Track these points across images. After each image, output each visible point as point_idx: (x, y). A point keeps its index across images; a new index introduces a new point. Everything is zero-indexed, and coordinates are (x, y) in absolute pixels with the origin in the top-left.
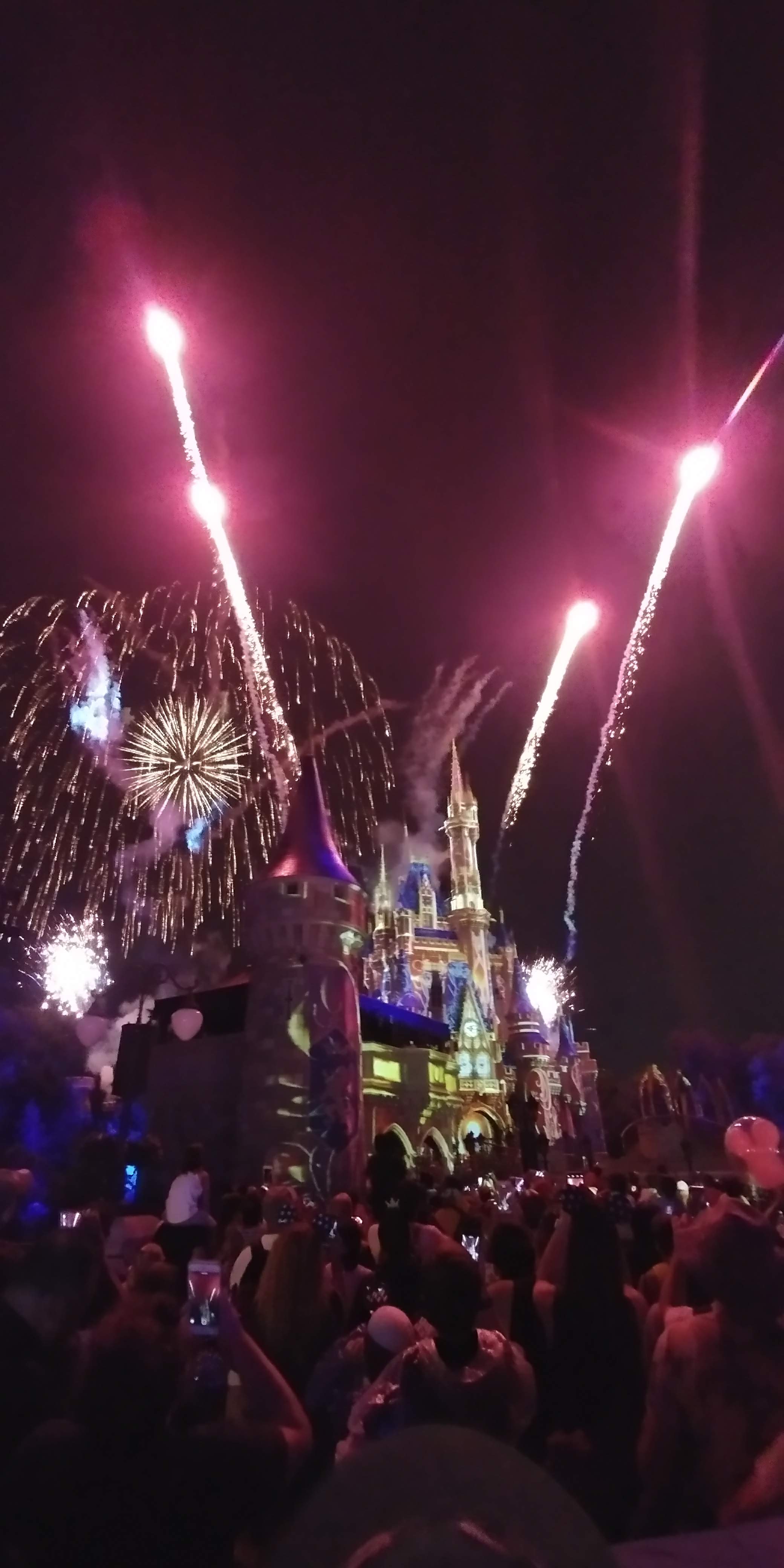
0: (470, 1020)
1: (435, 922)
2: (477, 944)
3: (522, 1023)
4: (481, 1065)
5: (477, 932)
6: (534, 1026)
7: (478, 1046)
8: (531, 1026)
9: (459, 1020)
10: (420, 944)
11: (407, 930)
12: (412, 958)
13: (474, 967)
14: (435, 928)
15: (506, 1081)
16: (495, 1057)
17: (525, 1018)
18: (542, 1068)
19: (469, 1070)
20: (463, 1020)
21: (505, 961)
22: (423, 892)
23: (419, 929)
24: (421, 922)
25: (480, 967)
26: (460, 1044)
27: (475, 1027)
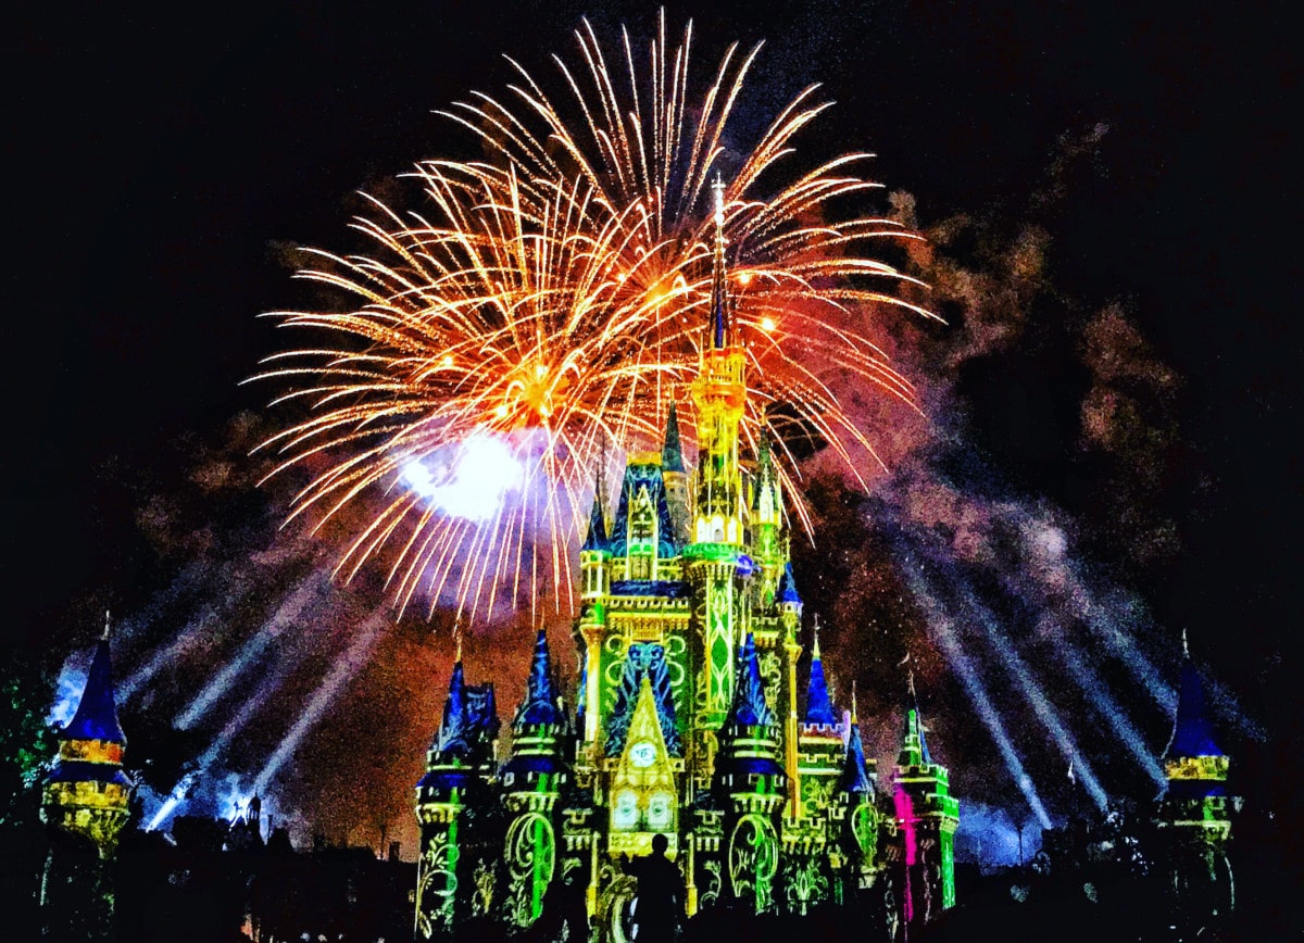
0: (640, 739)
2: (719, 602)
3: (738, 742)
4: (658, 811)
5: (720, 585)
6: (761, 748)
7: (652, 781)
8: (754, 746)
9: (624, 741)
10: (621, 608)
11: (594, 588)
12: (604, 634)
13: (709, 643)
14: (654, 578)
15: (696, 835)
16: (682, 799)
17: (743, 735)
18: (764, 815)
19: (633, 818)
20: (630, 740)
21: (781, 627)
22: (636, 516)
23: (622, 583)
24: (626, 570)
25: (720, 643)
26: (619, 779)
27: (651, 749)
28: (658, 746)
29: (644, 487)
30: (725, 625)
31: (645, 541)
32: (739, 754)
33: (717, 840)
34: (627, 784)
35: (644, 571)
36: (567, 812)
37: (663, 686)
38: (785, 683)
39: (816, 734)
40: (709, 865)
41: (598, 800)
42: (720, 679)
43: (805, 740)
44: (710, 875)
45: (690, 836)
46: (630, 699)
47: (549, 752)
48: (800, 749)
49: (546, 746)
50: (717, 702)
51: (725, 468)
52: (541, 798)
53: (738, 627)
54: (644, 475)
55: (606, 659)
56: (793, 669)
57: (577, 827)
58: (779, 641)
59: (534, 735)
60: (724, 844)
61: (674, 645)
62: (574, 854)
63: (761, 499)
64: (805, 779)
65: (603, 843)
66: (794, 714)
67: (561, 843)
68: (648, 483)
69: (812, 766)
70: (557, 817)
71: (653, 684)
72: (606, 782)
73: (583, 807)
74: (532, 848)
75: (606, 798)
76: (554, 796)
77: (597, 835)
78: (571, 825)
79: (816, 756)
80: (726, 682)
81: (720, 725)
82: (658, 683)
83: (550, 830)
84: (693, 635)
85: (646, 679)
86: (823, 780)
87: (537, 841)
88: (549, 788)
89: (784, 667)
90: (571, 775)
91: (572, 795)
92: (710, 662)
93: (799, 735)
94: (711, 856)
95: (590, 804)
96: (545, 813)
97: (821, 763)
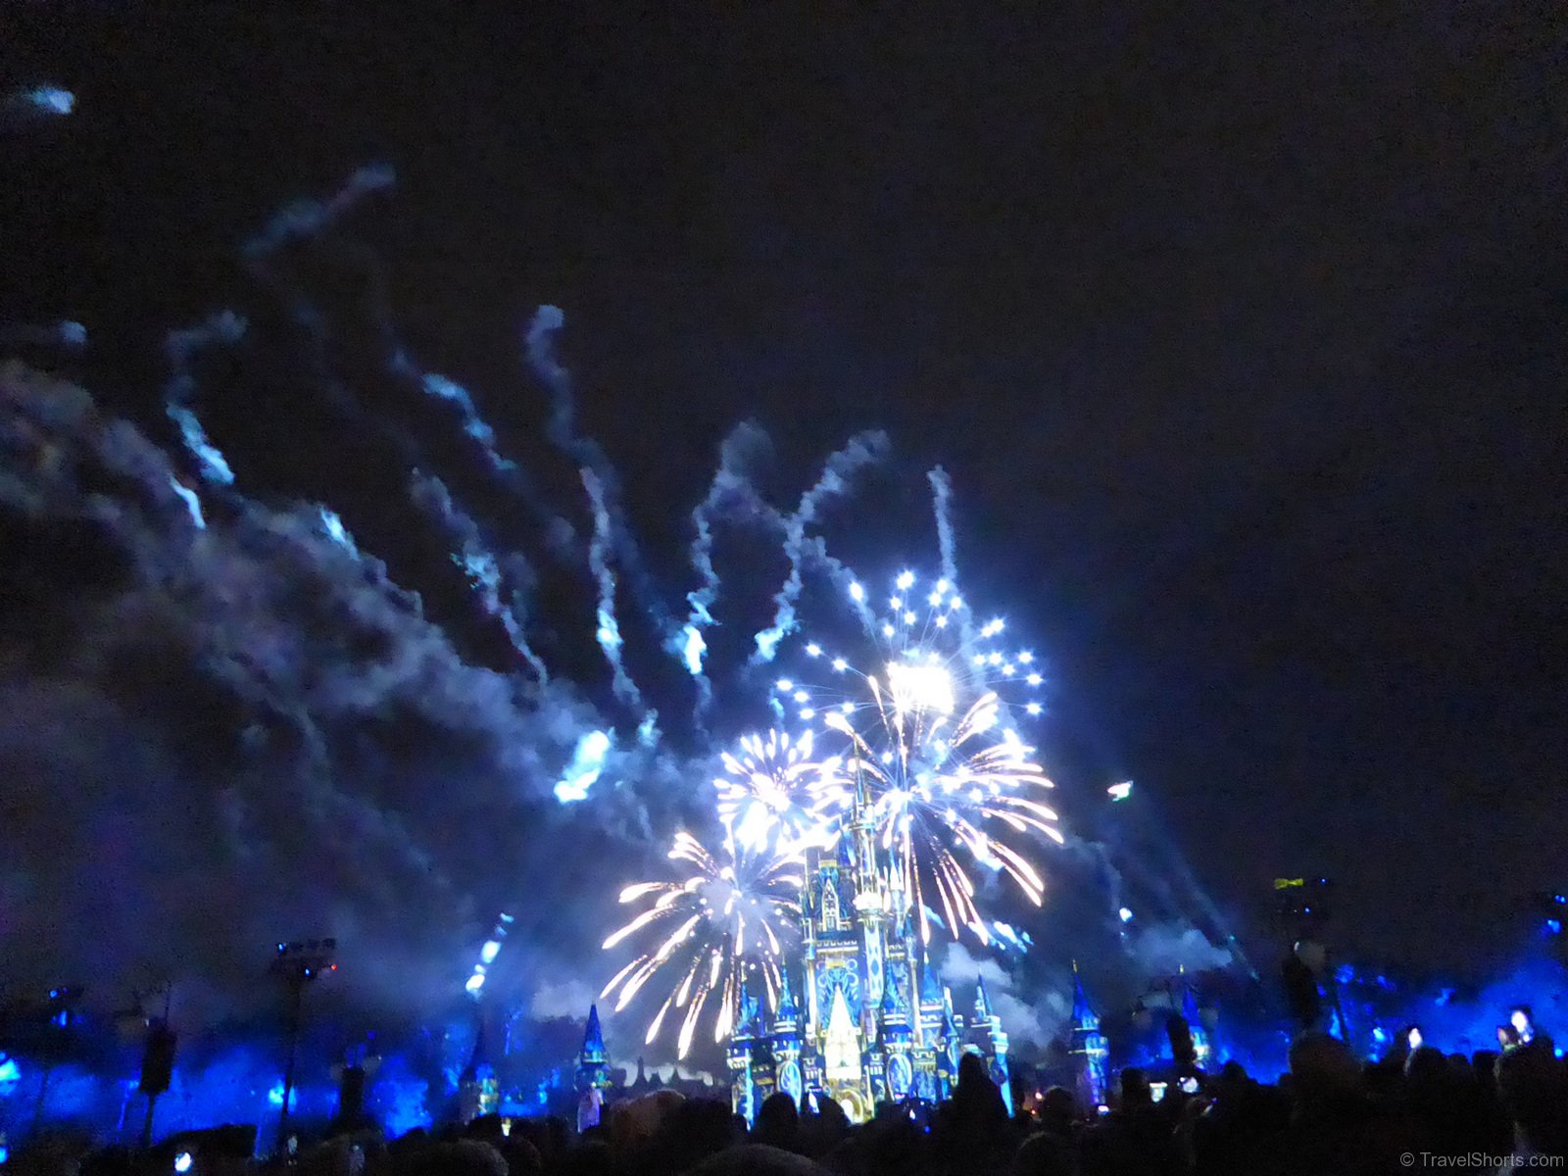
0: (837, 1018)
1: (839, 923)
2: (872, 940)
3: (885, 1017)
4: (850, 1055)
5: (872, 930)
6: (898, 1019)
7: (845, 1040)
8: (893, 1019)
9: (830, 1020)
10: (823, 947)
11: (808, 937)
12: (815, 962)
13: (870, 963)
14: (838, 928)
15: (869, 1066)
16: (861, 1049)
17: (889, 1013)
18: (902, 1053)
19: (837, 1061)
20: (832, 1020)
21: (905, 950)
22: (827, 897)
23: (822, 933)
24: (824, 926)
25: (875, 962)
26: (829, 1040)
27: (843, 1024)
28: (847, 1022)
29: (829, 881)
30: (876, 951)
31: (832, 909)
32: (887, 1023)
34: (833, 1042)
35: (833, 925)
36: (805, 1059)
38: (910, 981)
39: (929, 1005)
40: (878, 1081)
41: (820, 1051)
42: (876, 981)
43: (924, 1009)
44: (879, 1087)
45: (867, 1068)
46: (830, 997)
47: (794, 1029)
48: (922, 1014)
49: (791, 1026)
50: (876, 994)
51: (869, 867)
52: (793, 1053)
53: (883, 952)
54: (829, 874)
55: (817, 974)
56: (914, 973)
57: (811, 1066)
58: (906, 957)
59: (785, 1020)
60: (884, 1070)
61: (852, 965)
62: (810, 1081)
64: (924, 1030)
65: (824, 1075)
66: (916, 996)
67: (803, 1075)
69: (928, 1023)
70: (801, 1063)
72: (823, 1042)
74: (789, 1080)
75: (823, 1050)
76: (797, 1052)
77: (820, 1071)
78: (807, 1066)
79: (929, 1017)
80: (879, 981)
81: (878, 1006)
82: (844, 989)
83: (797, 1070)
84: (861, 957)
85: (838, 988)
86: (934, 1030)
87: (791, 1075)
88: (795, 1048)
89: (909, 973)
90: (805, 1040)
91: (807, 1051)
92: (870, 972)
93: (920, 1005)
95: (816, 1054)
96: (794, 1061)
97: (933, 1021)
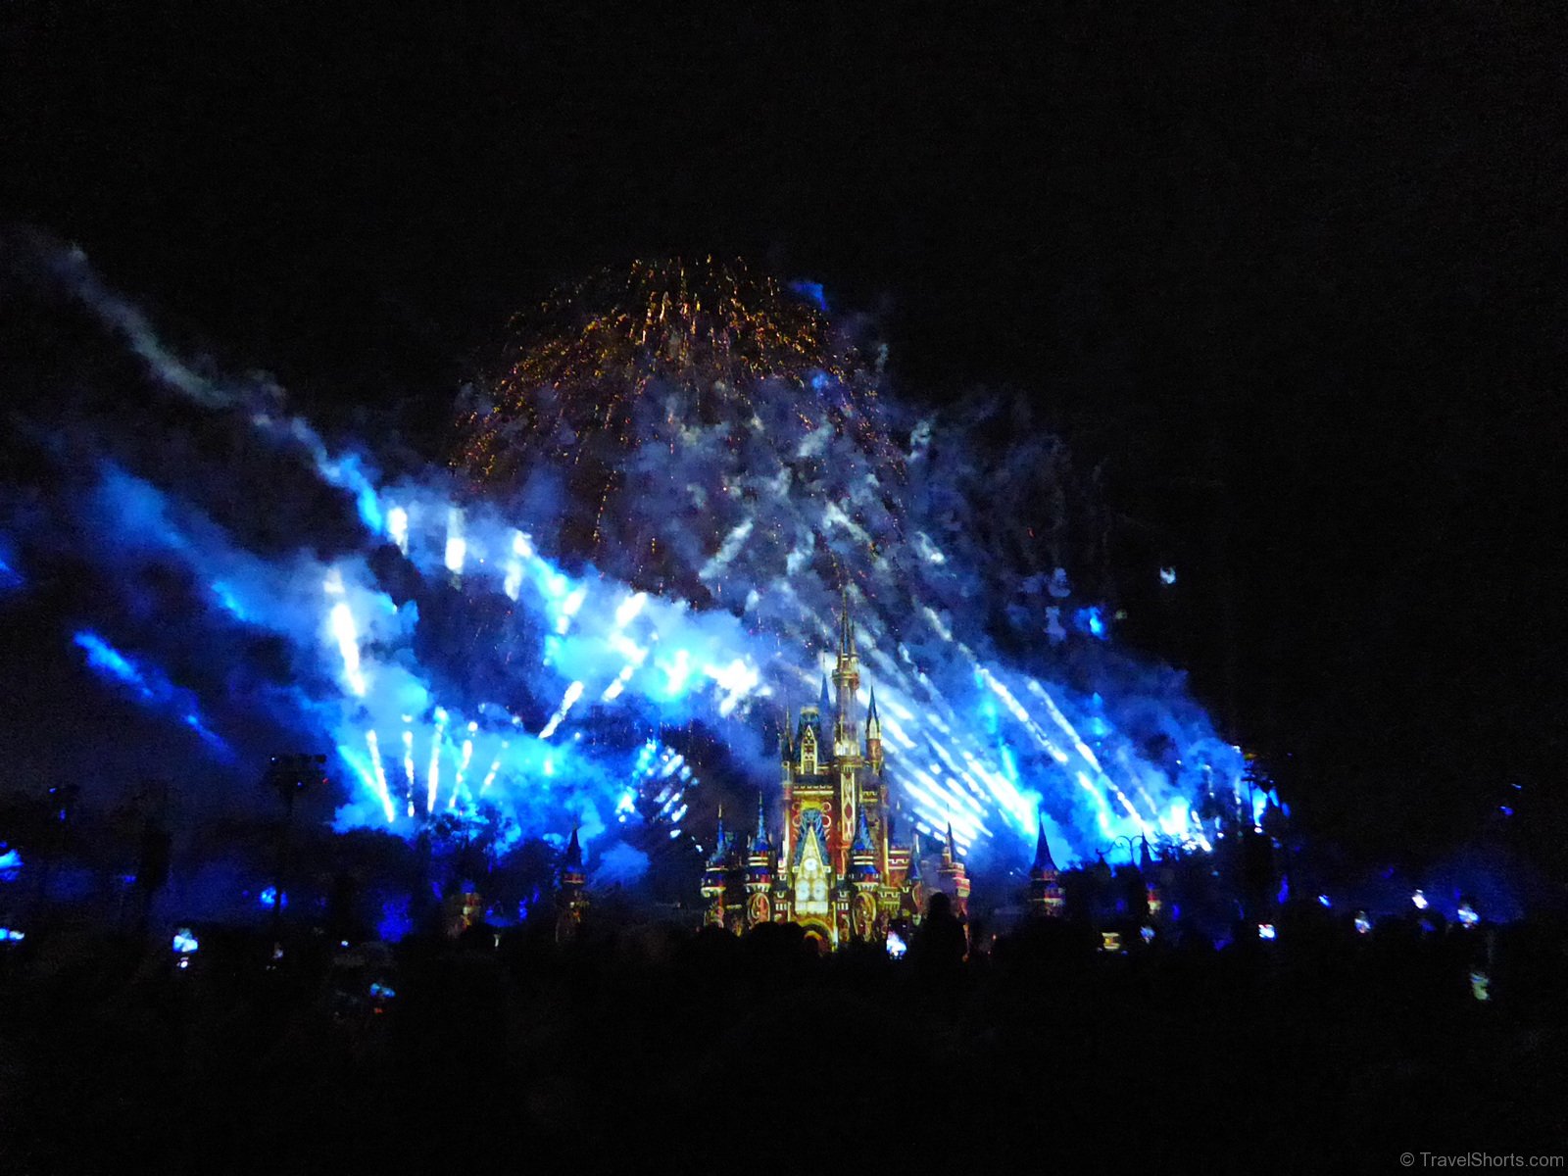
0: (809, 856)
2: (848, 786)
3: (855, 858)
4: (818, 891)
5: (848, 776)
6: (867, 860)
7: (815, 877)
8: (861, 860)
9: (801, 857)
10: (799, 790)
11: (785, 779)
12: (790, 803)
13: (844, 806)
14: (815, 773)
15: (837, 902)
16: (829, 885)
17: (859, 854)
18: (869, 892)
19: (806, 895)
20: (804, 857)
21: (879, 797)
22: (806, 742)
23: (800, 776)
24: (802, 769)
25: (849, 807)
26: (799, 876)
27: (814, 862)
28: (818, 860)
29: (809, 727)
30: (851, 796)
31: (811, 754)
32: (856, 863)
33: (847, 905)
34: (803, 878)
35: (810, 770)
36: (775, 892)
37: (819, 831)
38: (882, 826)
39: (897, 849)
40: (844, 916)
41: (790, 886)
42: (849, 824)
43: (892, 852)
44: (844, 922)
45: (834, 903)
46: (803, 837)
47: (765, 864)
48: (890, 857)
49: (763, 861)
50: (847, 836)
51: (850, 716)
52: (764, 886)
53: (857, 797)
54: (809, 720)
55: (792, 814)
56: (885, 819)
57: (780, 900)
58: (880, 803)
59: (759, 855)
60: (850, 907)
61: (826, 807)
62: (779, 912)
63: (871, 726)
64: (892, 872)
65: (793, 907)
66: (886, 840)
67: (773, 906)
68: (811, 724)
69: (895, 865)
70: (771, 894)
71: (814, 830)
72: (793, 877)
73: (782, 889)
74: (759, 910)
75: (794, 885)
76: (768, 885)
77: (790, 904)
78: (778, 899)
79: (898, 860)
80: (852, 825)
81: (848, 847)
82: (817, 829)
83: (768, 901)
84: (836, 800)
85: (811, 828)
86: (901, 871)
87: (761, 906)
88: (766, 881)
89: (881, 818)
90: (776, 873)
91: (778, 885)
92: (844, 816)
93: (890, 849)
94: (845, 912)
95: (786, 888)
96: (765, 893)
97: (900, 864)
